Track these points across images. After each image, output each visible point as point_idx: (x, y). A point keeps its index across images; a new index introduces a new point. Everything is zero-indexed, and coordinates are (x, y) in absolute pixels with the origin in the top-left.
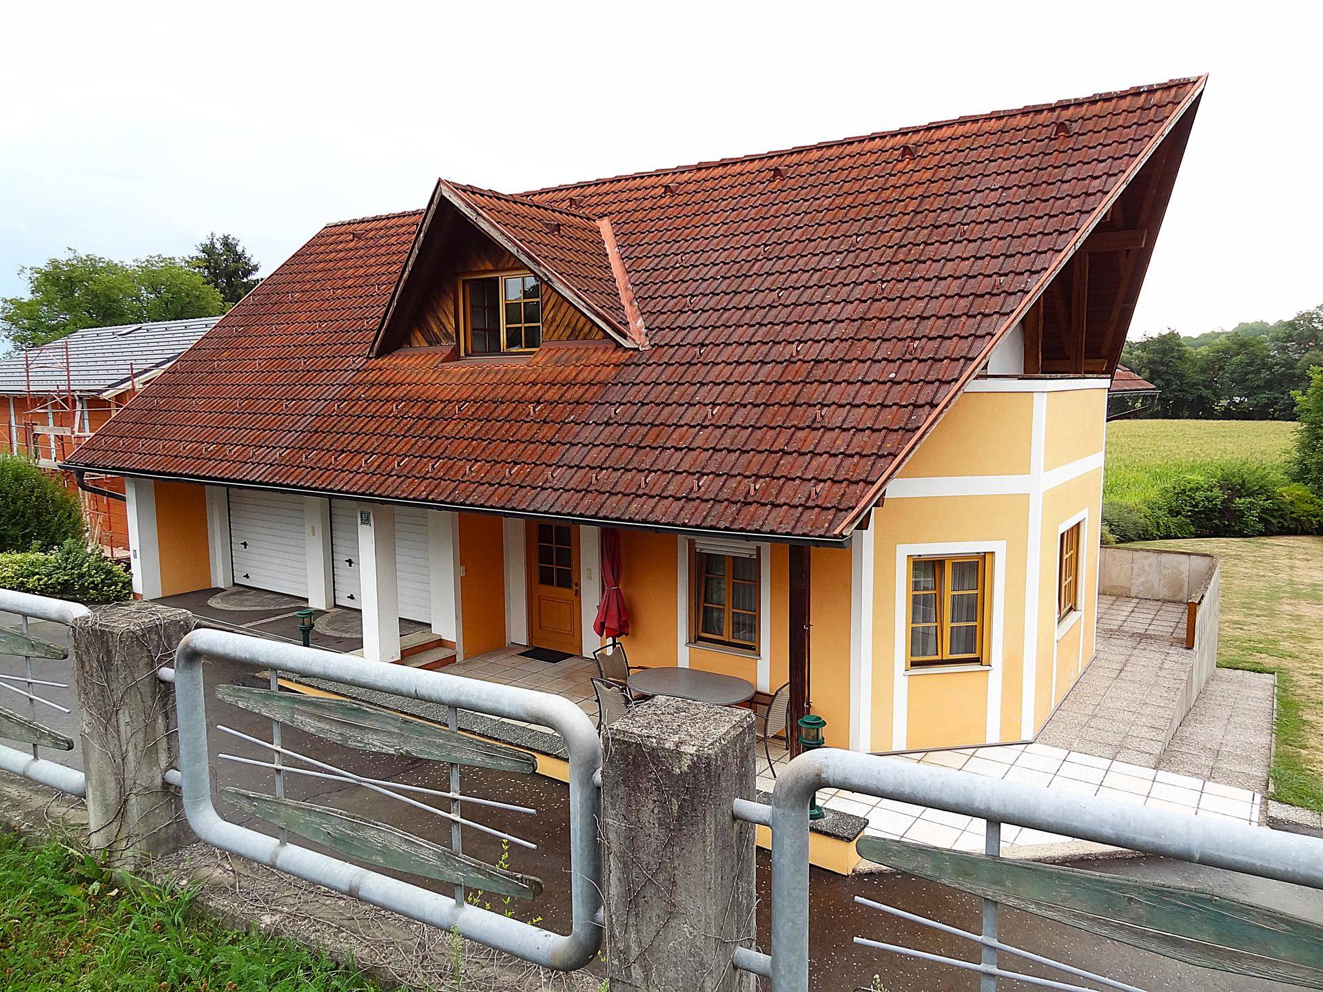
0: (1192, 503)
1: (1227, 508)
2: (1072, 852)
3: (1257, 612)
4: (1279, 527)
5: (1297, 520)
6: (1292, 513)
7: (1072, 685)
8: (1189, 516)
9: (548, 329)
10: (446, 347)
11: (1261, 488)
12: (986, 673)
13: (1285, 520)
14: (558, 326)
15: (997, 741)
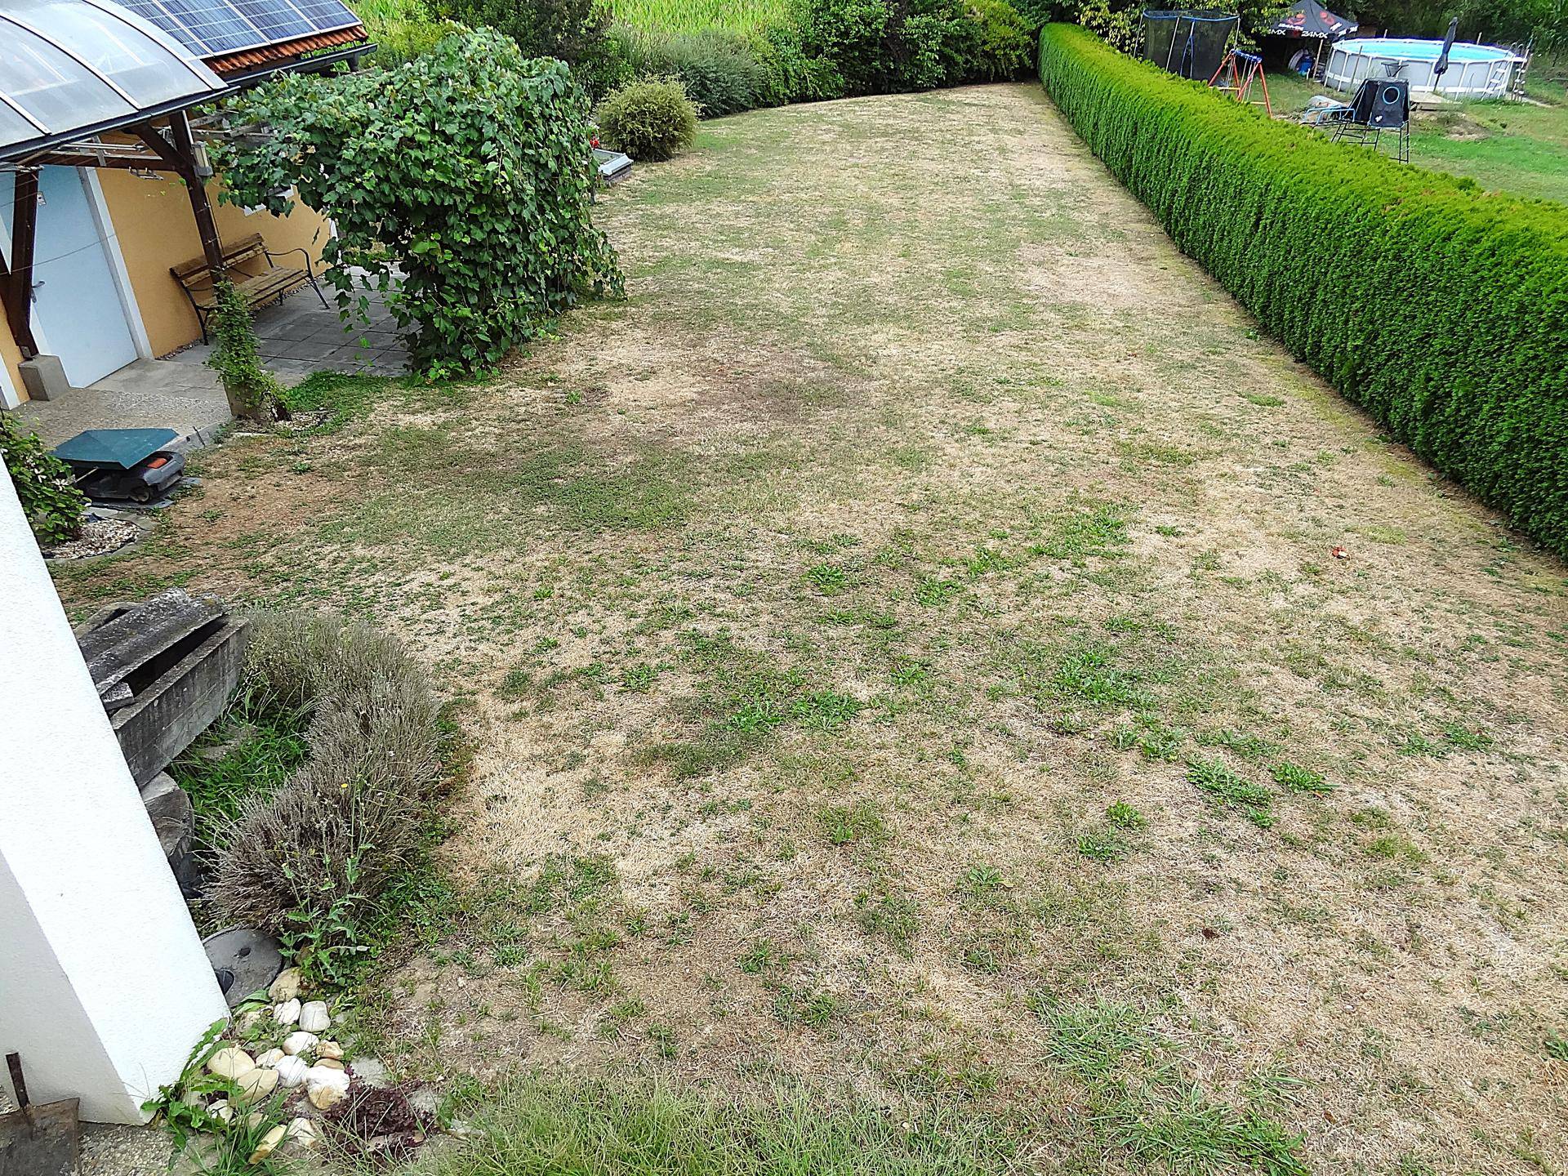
0: (838, 29)
1: (893, 38)
4: (965, 71)
5: (991, 55)
6: (985, 43)
8: (833, 56)
13: (974, 57)
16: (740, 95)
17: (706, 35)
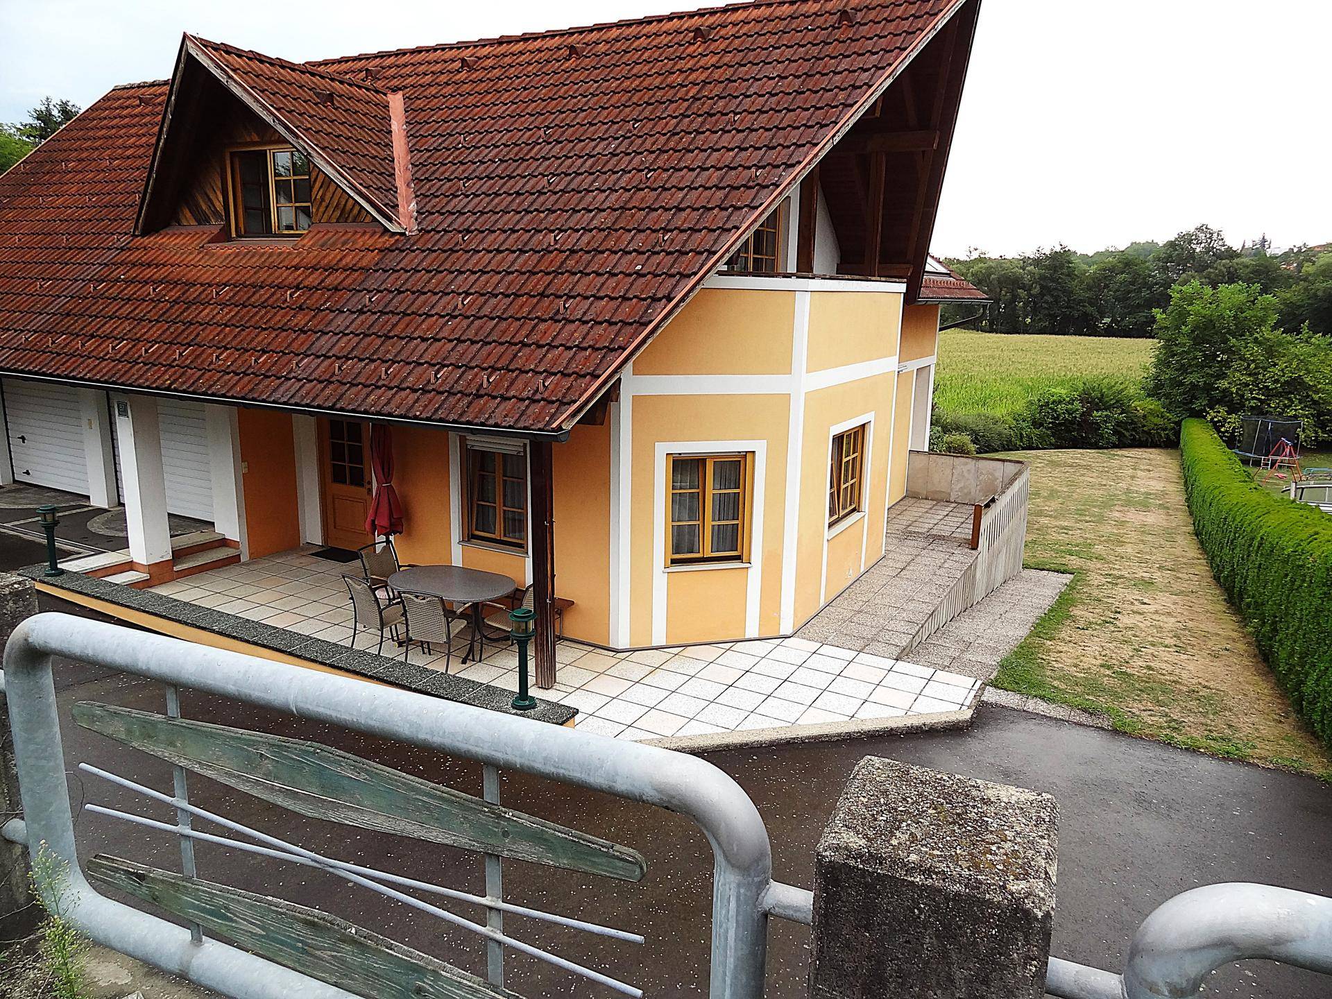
0: (1053, 415)
1: (1085, 421)
2: (779, 737)
3: (1087, 518)
4: (1131, 440)
5: (1148, 433)
6: (1144, 426)
7: (850, 582)
8: (1049, 428)
9: (317, 210)
10: (215, 227)
11: (1117, 401)
12: (746, 570)
13: (1137, 433)
14: (327, 207)
15: (757, 636)
16: (996, 444)
17: (979, 415)
